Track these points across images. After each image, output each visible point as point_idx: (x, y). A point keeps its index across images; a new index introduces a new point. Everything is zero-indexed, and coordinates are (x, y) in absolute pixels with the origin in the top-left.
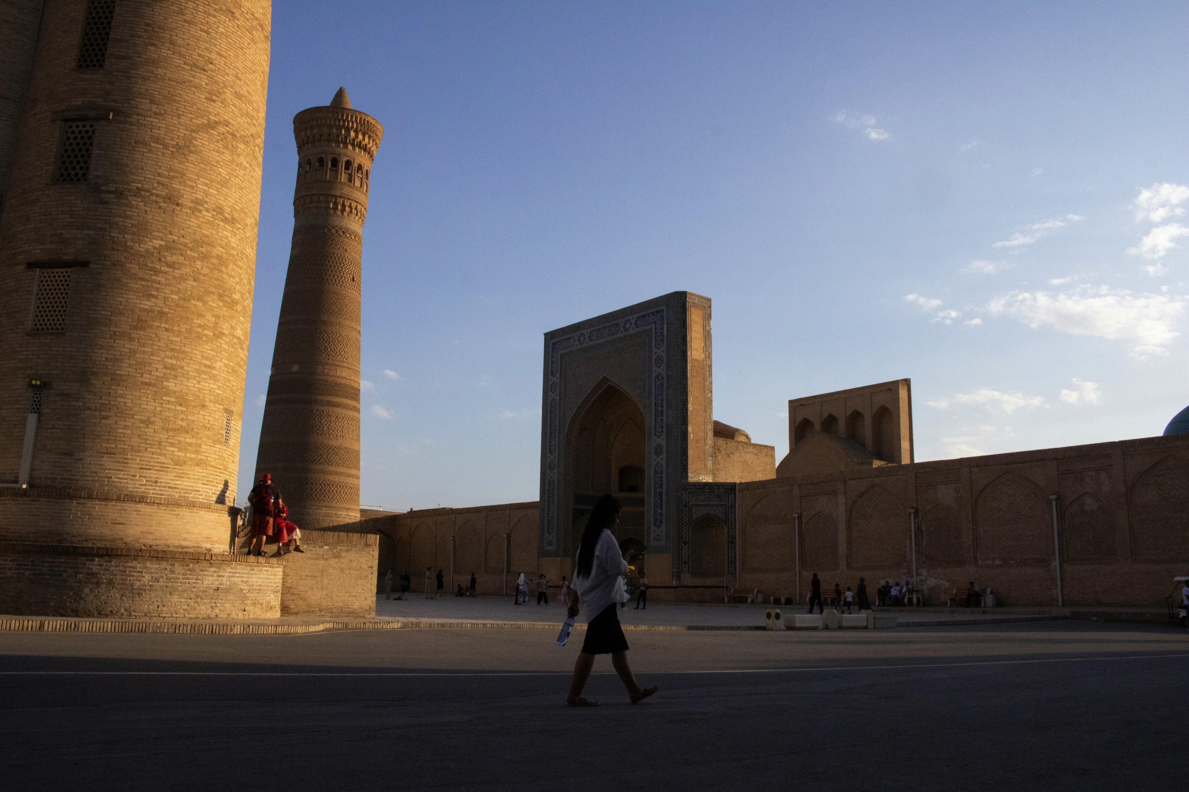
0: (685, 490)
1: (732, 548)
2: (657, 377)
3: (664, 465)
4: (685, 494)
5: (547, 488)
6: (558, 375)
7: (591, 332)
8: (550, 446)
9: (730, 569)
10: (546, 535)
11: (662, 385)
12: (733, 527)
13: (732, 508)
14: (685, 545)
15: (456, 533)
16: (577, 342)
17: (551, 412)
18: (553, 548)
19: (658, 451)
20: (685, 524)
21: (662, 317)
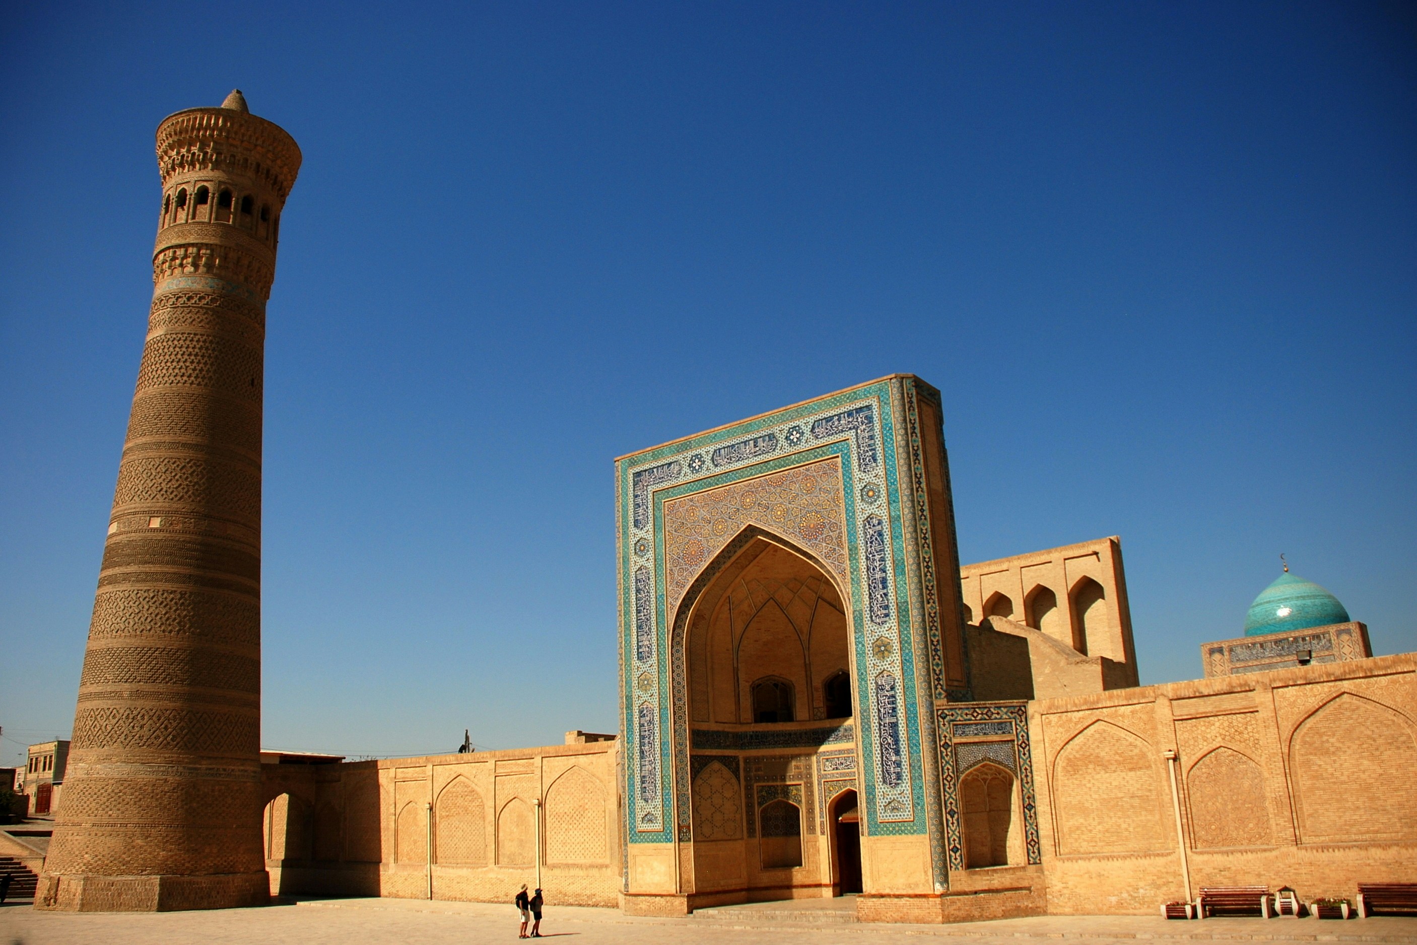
0: (944, 718)
1: (1031, 817)
2: (869, 519)
3: (898, 674)
4: (944, 725)
5: (636, 720)
6: (650, 526)
7: (715, 451)
8: (639, 647)
9: (1032, 854)
10: (640, 803)
11: (880, 534)
12: (1029, 780)
13: (1023, 745)
14: (952, 817)
15: (435, 798)
16: (686, 469)
17: (638, 591)
18: (658, 826)
19: (882, 649)
20: (949, 778)
21: (870, 419)
